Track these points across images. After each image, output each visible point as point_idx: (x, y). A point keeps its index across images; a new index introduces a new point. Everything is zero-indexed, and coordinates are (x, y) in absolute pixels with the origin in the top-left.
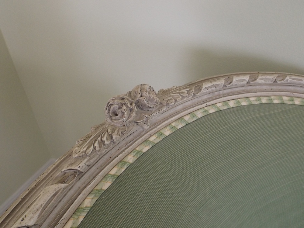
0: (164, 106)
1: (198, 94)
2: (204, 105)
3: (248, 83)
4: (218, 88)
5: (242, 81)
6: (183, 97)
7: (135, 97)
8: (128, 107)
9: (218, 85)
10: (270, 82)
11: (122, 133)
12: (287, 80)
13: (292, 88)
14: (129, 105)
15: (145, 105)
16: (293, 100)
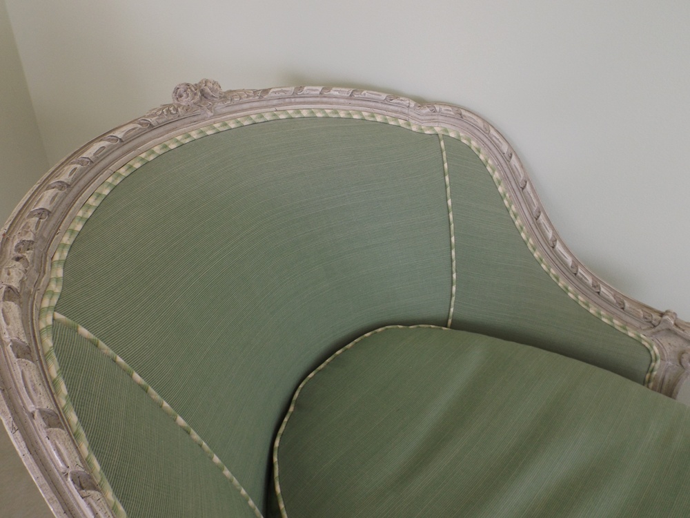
0: (228, 100)
1: (265, 97)
2: (274, 109)
3: (320, 93)
4: (288, 94)
5: (315, 90)
6: (248, 96)
7: (200, 87)
8: (192, 90)
9: (288, 91)
10: (346, 95)
11: (187, 110)
12: (365, 94)
13: (373, 104)
14: (193, 89)
15: (208, 94)
16: (374, 117)
